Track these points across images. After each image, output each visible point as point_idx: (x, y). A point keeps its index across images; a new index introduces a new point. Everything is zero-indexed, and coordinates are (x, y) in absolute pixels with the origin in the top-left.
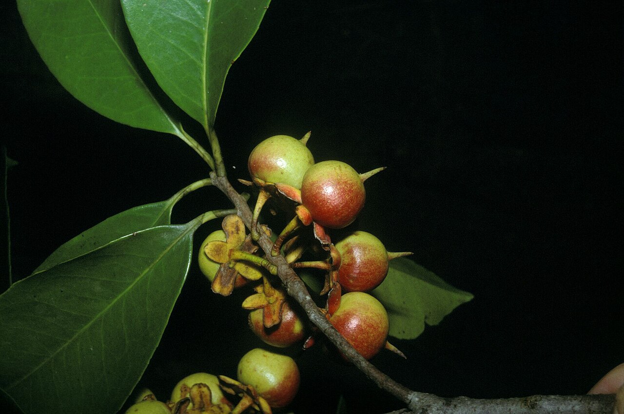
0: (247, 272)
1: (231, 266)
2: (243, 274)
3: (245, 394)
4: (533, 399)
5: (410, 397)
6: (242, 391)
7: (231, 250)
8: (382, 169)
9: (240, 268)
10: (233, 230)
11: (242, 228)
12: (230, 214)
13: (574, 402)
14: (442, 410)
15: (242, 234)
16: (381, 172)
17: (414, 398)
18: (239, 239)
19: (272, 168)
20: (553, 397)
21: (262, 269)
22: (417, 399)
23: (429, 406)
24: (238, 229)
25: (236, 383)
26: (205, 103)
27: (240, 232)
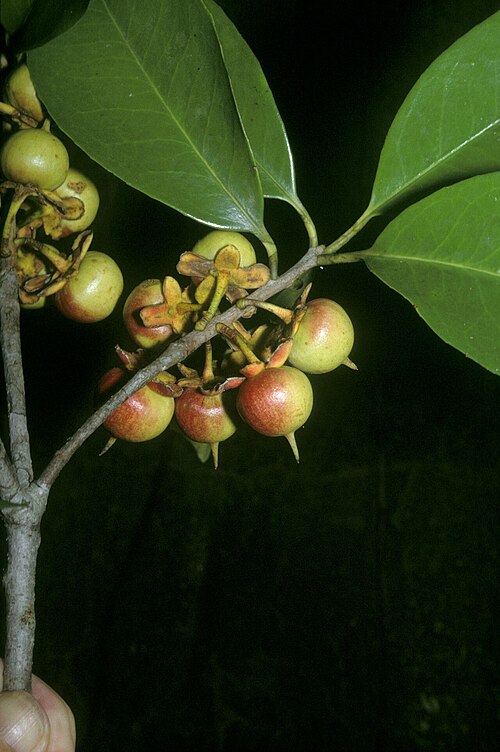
0: (204, 288)
1: (212, 272)
2: (202, 284)
3: (70, 264)
4: (32, 620)
5: (44, 486)
6: (74, 261)
7: (229, 273)
8: (297, 458)
9: (208, 282)
10: (253, 276)
11: (254, 286)
12: (271, 272)
13: (25, 663)
14: (27, 523)
15: (248, 285)
16: (294, 456)
17: (42, 490)
18: (242, 282)
19: (313, 332)
20: (33, 640)
21: (207, 305)
22: (41, 493)
23: (32, 509)
24: (252, 281)
25: (83, 254)
26: (392, 256)
27: (249, 283)
